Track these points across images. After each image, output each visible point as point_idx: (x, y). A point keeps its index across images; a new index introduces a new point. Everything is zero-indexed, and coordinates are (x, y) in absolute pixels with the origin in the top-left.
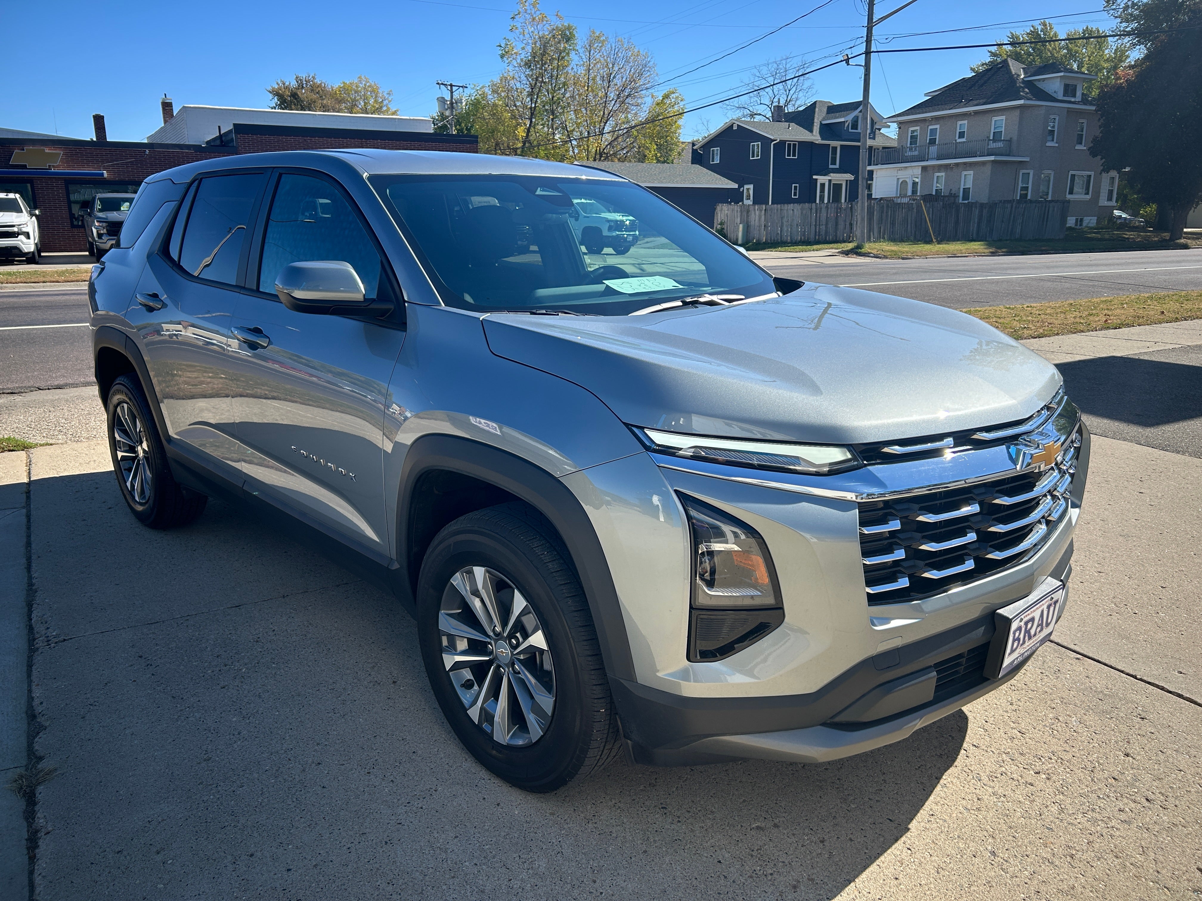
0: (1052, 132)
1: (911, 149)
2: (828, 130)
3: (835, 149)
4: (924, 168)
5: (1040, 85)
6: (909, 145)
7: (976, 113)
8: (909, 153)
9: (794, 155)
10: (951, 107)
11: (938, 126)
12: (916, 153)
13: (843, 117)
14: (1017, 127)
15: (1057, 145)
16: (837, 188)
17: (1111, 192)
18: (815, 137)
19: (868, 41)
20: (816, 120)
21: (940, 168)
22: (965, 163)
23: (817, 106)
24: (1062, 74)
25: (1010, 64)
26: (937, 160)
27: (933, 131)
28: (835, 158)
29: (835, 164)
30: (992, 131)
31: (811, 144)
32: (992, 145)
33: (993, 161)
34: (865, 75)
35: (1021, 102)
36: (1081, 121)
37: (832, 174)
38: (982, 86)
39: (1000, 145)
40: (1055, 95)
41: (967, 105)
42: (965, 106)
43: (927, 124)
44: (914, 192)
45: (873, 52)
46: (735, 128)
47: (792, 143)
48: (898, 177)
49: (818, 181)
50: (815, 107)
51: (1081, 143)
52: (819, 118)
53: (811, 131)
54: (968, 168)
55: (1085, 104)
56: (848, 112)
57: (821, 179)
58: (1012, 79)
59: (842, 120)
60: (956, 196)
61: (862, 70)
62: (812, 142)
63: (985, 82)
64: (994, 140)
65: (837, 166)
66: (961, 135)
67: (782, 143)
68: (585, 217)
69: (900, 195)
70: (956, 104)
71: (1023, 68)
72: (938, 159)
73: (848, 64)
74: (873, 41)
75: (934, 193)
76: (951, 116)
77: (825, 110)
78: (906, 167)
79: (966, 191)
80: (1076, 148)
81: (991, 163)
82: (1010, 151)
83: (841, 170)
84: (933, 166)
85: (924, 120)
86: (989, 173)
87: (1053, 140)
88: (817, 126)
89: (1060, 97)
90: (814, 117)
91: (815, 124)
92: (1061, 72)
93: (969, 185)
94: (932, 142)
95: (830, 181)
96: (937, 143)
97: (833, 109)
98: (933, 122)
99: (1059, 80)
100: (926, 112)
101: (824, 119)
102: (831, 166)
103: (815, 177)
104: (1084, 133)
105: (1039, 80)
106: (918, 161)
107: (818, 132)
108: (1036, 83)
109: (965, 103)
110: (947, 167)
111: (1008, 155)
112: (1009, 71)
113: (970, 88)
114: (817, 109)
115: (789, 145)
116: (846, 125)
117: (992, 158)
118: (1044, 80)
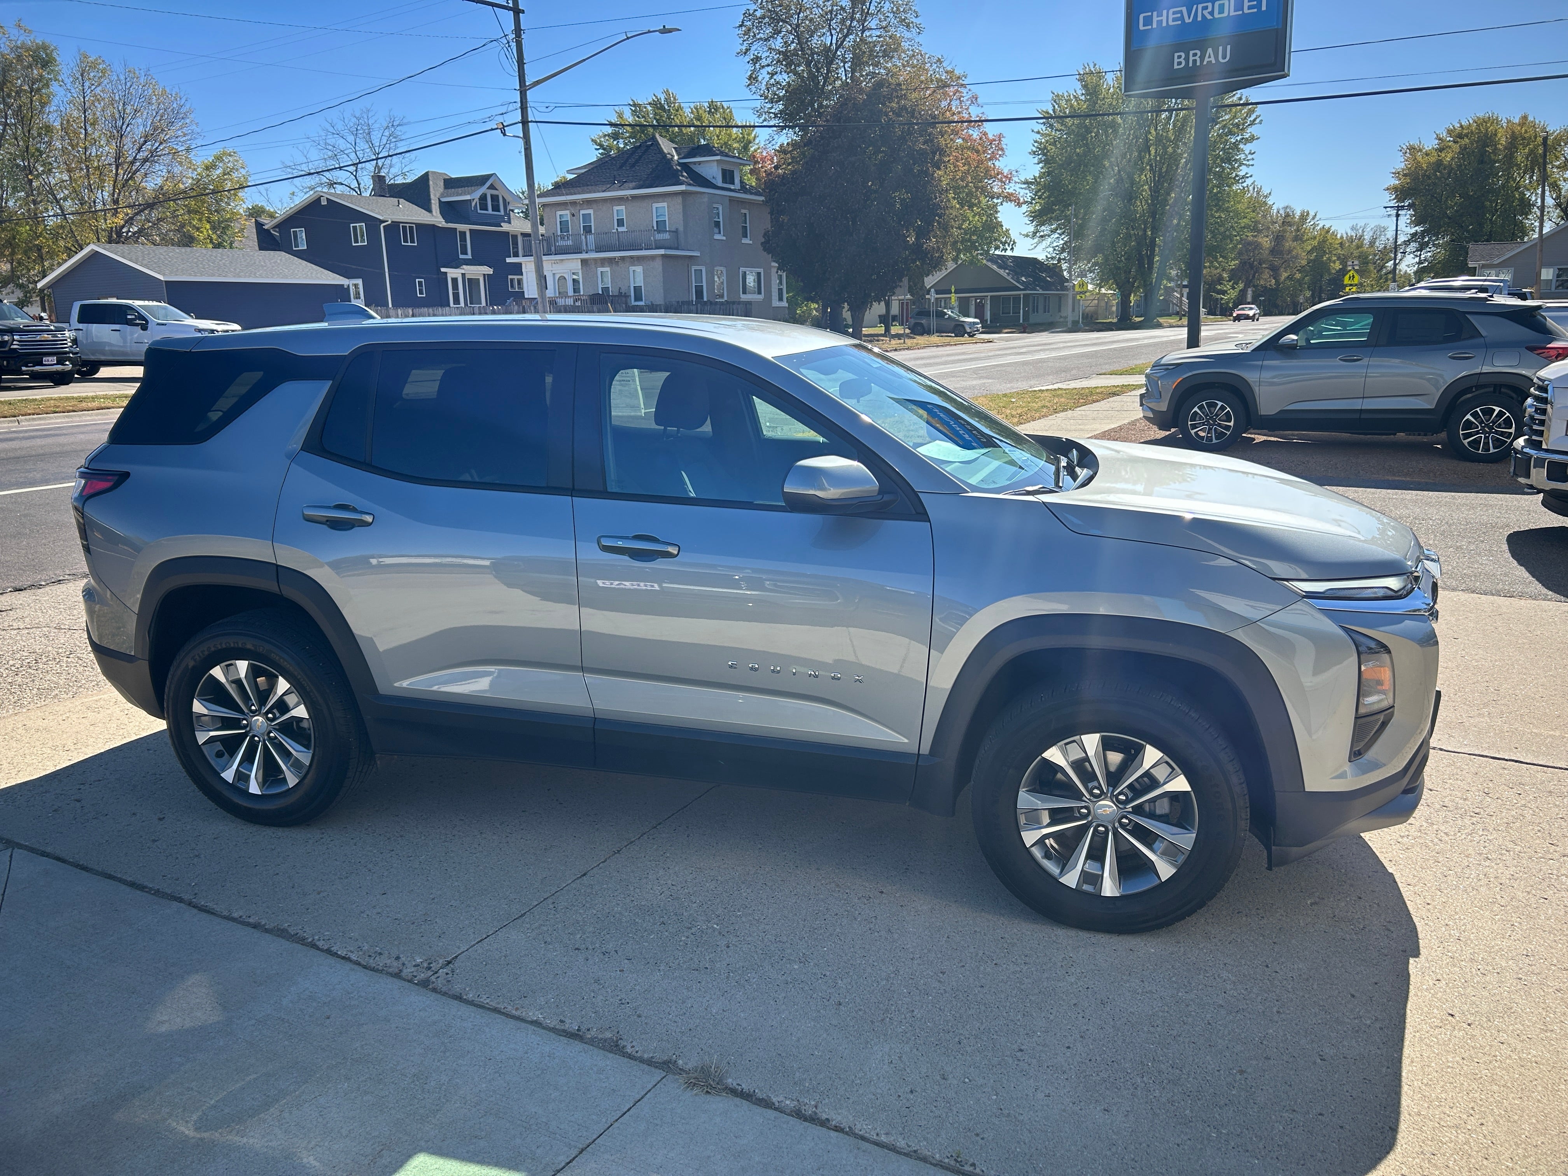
0: (717, 224)
1: (563, 238)
2: (450, 210)
3: (463, 234)
4: (584, 262)
5: (697, 169)
6: (559, 233)
7: (634, 197)
8: (560, 243)
9: (412, 241)
10: (604, 189)
11: (591, 211)
12: (570, 243)
13: (469, 194)
14: (681, 216)
15: (724, 238)
16: (472, 283)
17: (780, 291)
18: (435, 218)
19: (524, 108)
20: (432, 196)
21: (603, 262)
22: (632, 257)
23: (430, 178)
24: (718, 158)
25: (660, 142)
26: (596, 252)
27: (586, 217)
28: (466, 246)
29: (466, 254)
30: (655, 220)
31: (433, 227)
32: (659, 237)
33: (662, 255)
34: (526, 149)
35: (682, 188)
36: (743, 211)
37: (464, 266)
38: (633, 166)
39: (667, 236)
40: (713, 181)
41: (622, 187)
42: (620, 188)
43: (578, 208)
44: (576, 290)
45: (532, 122)
46: (324, 202)
47: (408, 225)
48: (554, 272)
49: (448, 275)
50: (428, 180)
51: (746, 237)
52: (436, 192)
53: (429, 210)
54: (636, 262)
55: (745, 193)
56: (473, 188)
57: (452, 273)
58: (665, 160)
59: (468, 197)
60: (627, 296)
61: (521, 143)
62: (434, 225)
63: (637, 161)
64: (659, 231)
65: (469, 256)
66: (620, 223)
67: (395, 225)
68: (158, 324)
69: (559, 293)
70: (609, 186)
71: (674, 148)
72: (598, 250)
73: (504, 135)
74: (529, 109)
75: (600, 292)
76: (605, 200)
77: (442, 184)
78: (562, 260)
79: (637, 289)
80: (743, 242)
81: (660, 258)
82: (678, 244)
83: (475, 261)
84: (595, 260)
85: (574, 203)
86: (661, 269)
87: (720, 233)
88: (435, 204)
89: (720, 183)
90: (429, 192)
91: (433, 202)
92: (717, 155)
93: (640, 282)
94: (588, 230)
95: (463, 275)
96: (593, 232)
97: (451, 183)
98: (585, 206)
99: (715, 163)
100: (575, 194)
101: (442, 195)
102: (461, 256)
103: (443, 270)
104: (748, 225)
105: (695, 163)
106: (575, 253)
107: (438, 212)
108: (692, 166)
109: (619, 185)
110: (611, 261)
111: (677, 249)
112: (660, 151)
113: (621, 167)
114: (431, 183)
115: (404, 228)
116: (473, 204)
117: (662, 252)
118: (700, 163)
